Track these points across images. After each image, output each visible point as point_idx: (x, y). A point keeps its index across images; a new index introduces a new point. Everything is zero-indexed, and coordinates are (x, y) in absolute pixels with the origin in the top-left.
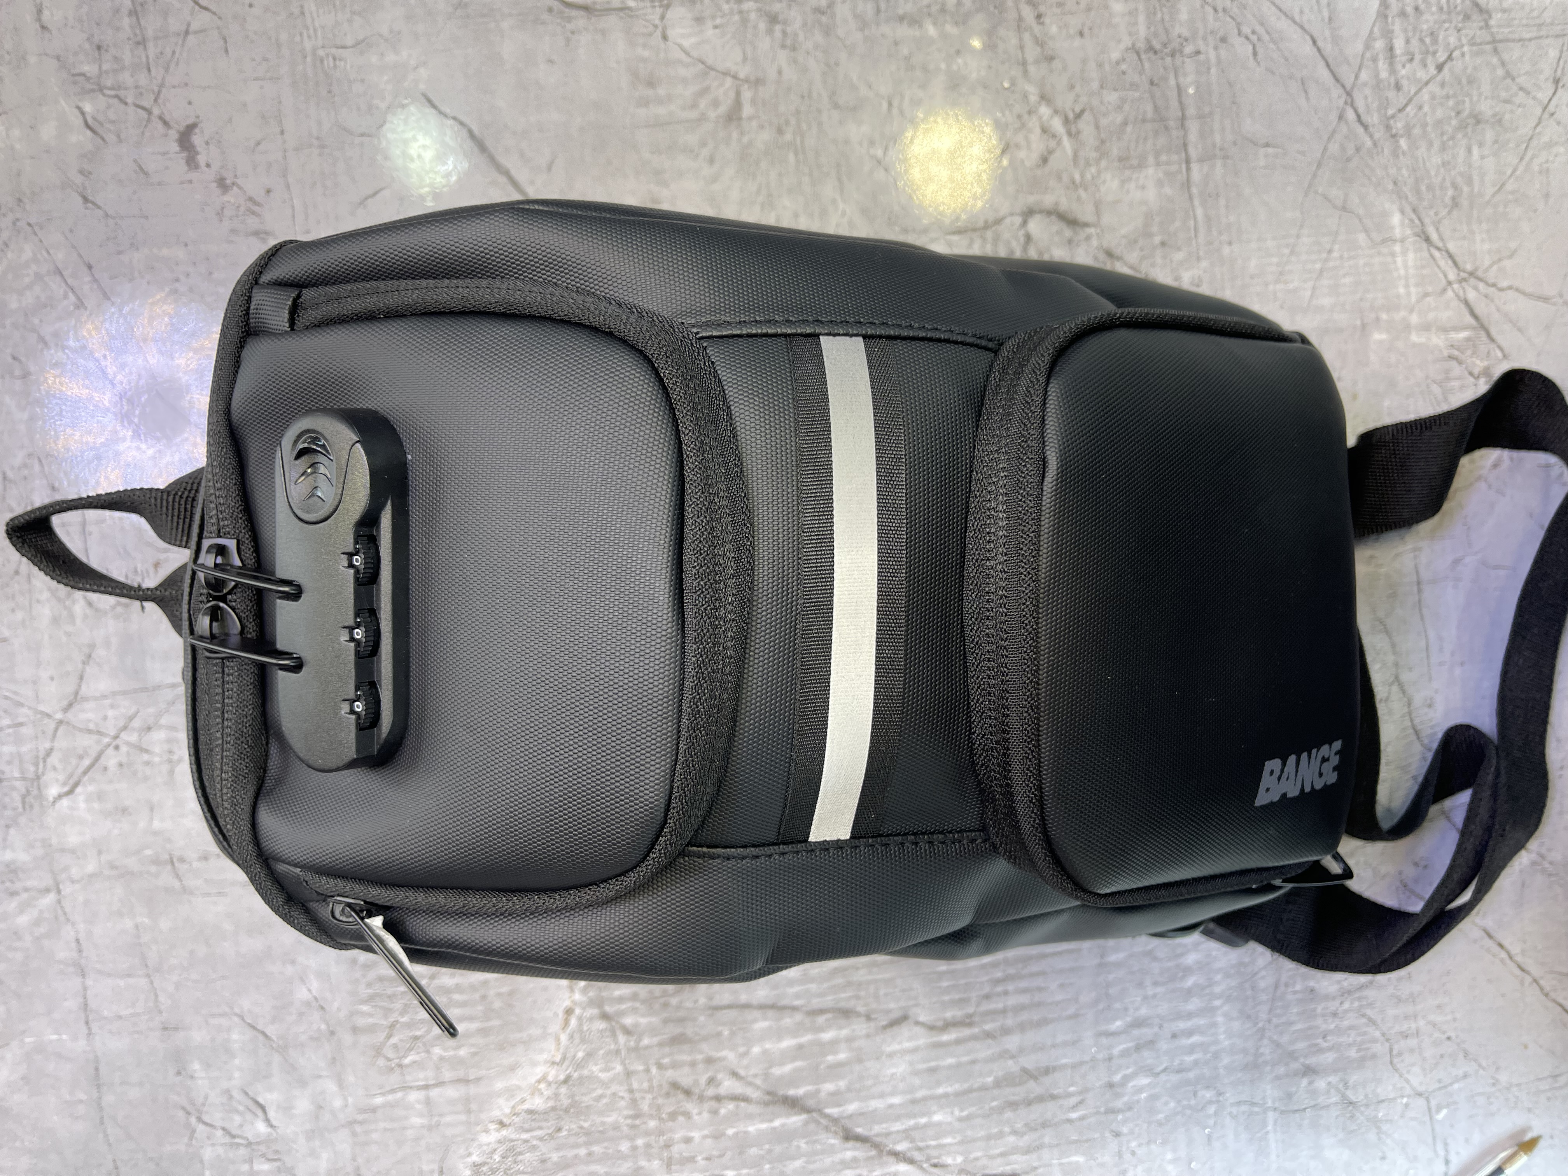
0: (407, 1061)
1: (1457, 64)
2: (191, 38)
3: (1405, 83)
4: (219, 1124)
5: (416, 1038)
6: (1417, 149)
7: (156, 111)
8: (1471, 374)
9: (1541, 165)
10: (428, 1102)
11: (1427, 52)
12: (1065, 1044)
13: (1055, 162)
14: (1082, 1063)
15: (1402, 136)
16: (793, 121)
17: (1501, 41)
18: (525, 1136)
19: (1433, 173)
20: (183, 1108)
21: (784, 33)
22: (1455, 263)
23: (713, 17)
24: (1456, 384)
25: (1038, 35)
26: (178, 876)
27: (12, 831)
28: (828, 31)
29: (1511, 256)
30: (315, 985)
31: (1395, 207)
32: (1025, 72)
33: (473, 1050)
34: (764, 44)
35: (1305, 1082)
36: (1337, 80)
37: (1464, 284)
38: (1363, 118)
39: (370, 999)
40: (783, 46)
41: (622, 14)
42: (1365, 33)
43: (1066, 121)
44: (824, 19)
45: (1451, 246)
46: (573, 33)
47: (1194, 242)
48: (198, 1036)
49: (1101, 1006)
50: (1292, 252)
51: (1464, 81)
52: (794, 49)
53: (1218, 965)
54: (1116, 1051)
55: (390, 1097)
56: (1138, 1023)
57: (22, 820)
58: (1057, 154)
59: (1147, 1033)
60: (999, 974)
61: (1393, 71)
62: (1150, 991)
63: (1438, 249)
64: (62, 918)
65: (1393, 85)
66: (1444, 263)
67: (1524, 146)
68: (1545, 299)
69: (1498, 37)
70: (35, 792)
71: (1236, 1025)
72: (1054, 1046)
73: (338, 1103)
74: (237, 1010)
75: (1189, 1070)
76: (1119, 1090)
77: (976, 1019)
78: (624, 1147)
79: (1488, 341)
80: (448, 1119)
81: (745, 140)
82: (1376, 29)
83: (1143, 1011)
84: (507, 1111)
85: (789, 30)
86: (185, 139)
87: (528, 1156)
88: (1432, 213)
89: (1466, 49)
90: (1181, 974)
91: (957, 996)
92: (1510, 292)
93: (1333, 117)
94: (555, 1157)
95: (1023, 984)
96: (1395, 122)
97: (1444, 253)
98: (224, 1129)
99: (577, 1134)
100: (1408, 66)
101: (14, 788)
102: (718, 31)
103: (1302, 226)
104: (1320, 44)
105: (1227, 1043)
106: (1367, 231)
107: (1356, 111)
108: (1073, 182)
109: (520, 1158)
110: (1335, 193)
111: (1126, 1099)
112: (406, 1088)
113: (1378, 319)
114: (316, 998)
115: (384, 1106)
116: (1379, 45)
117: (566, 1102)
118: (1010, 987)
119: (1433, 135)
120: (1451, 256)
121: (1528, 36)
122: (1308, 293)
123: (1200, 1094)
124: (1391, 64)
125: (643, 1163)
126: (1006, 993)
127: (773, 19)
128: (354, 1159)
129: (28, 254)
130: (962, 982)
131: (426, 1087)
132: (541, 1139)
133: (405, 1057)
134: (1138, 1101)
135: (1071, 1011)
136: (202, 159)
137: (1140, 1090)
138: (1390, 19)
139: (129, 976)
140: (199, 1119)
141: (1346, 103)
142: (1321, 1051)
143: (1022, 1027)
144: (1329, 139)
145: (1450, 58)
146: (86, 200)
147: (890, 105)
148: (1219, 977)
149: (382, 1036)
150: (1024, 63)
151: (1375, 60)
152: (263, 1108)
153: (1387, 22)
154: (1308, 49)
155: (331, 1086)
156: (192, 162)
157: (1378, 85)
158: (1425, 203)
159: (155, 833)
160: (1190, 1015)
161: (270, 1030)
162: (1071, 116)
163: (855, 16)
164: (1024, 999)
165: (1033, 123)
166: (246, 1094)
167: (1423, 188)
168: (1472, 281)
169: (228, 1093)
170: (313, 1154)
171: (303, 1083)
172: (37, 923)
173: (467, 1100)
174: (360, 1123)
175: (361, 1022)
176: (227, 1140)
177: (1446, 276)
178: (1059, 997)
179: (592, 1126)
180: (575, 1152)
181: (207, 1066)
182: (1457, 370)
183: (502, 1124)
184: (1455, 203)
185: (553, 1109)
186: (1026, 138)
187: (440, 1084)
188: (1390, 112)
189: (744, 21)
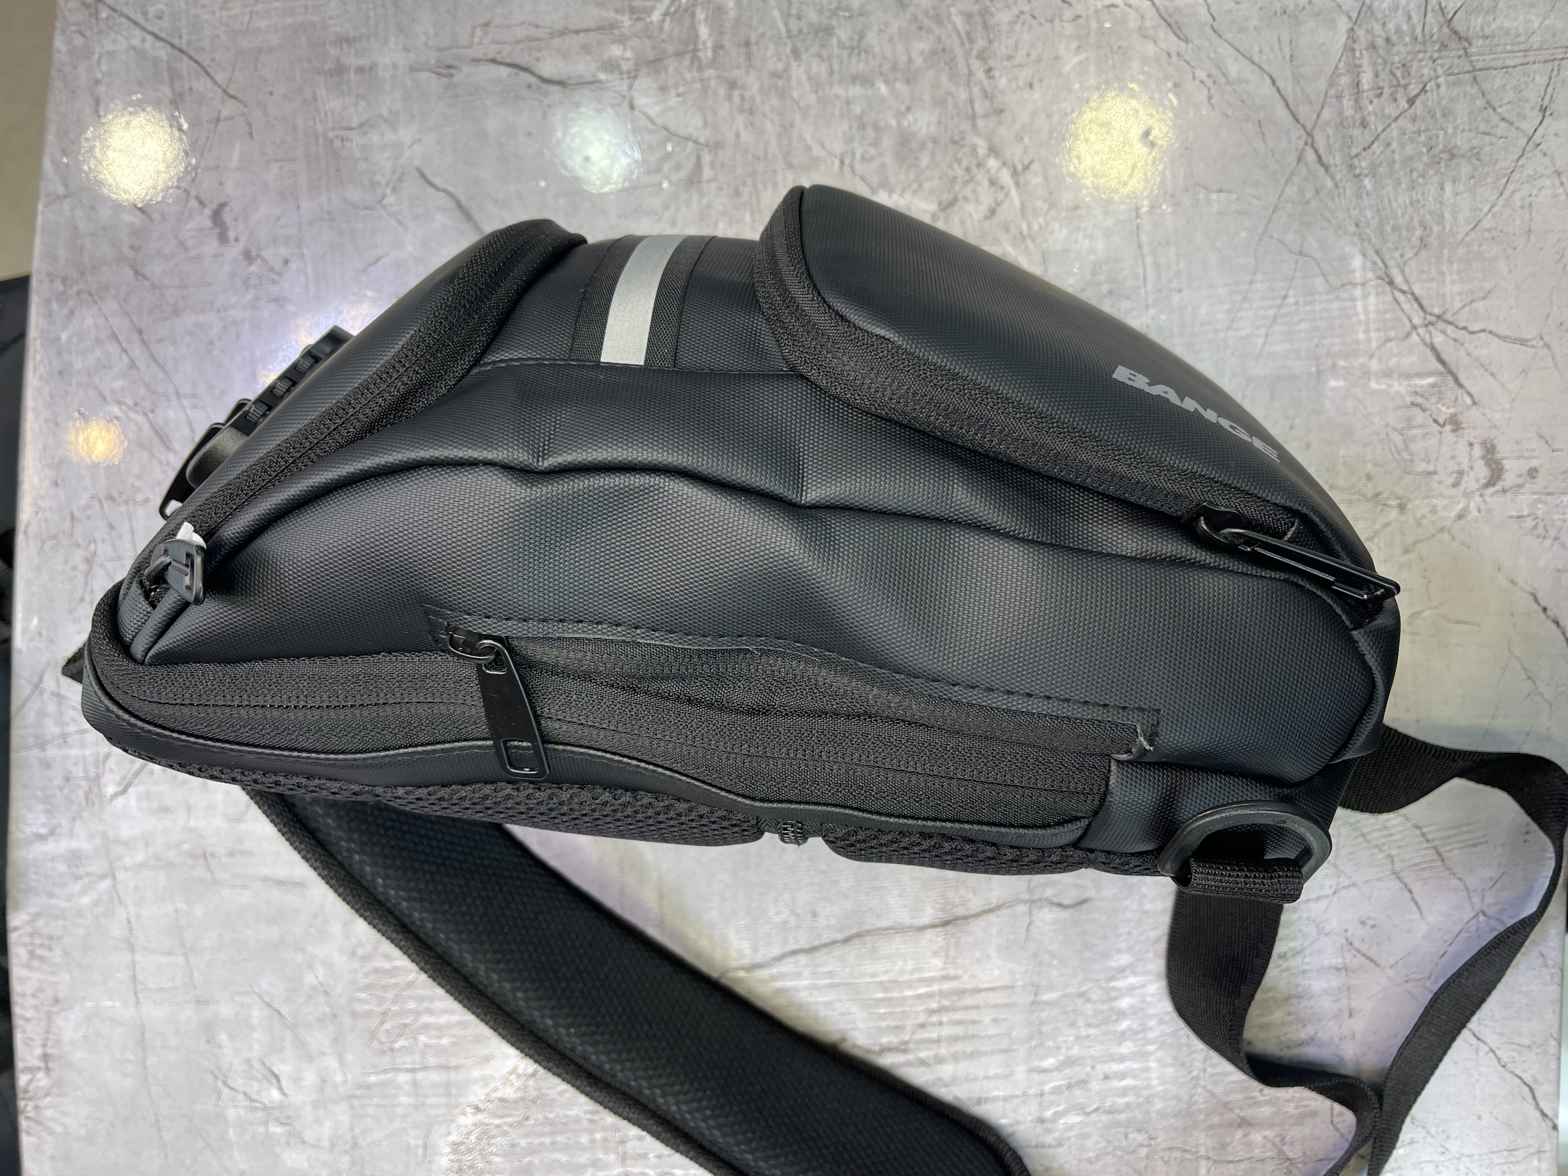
0: (397, 1045)
1: (1431, 97)
2: (221, 124)
3: (1372, 119)
4: (241, 1088)
5: (405, 1026)
6: (1383, 187)
7: (193, 192)
8: (1435, 421)
9: (1522, 199)
10: (415, 1084)
11: (1398, 86)
12: (996, 1077)
13: (1004, 213)
14: (1014, 1097)
15: (1366, 176)
16: (749, 181)
17: (1481, 70)
18: (497, 1121)
19: (1400, 214)
20: (212, 1073)
21: (743, 98)
22: (1421, 306)
23: (676, 86)
24: (1418, 432)
25: (988, 89)
26: (209, 869)
27: (77, 823)
28: (783, 94)
29: (1484, 298)
30: (321, 972)
31: (1356, 250)
32: (974, 126)
33: (453, 1040)
34: (724, 110)
35: (1239, 1134)
36: (1298, 121)
37: (1431, 328)
38: (1325, 159)
39: (367, 988)
40: (741, 111)
41: (593, 87)
42: (1329, 70)
43: (1015, 173)
44: (780, 83)
45: (1417, 289)
46: (549, 106)
47: (1142, 291)
48: (225, 1010)
49: (1034, 1043)
50: (1244, 299)
51: (1438, 115)
52: (751, 112)
53: (1152, 1011)
54: (1047, 1088)
55: (383, 1077)
56: (1070, 1062)
57: (86, 814)
58: (1005, 206)
59: (1078, 1072)
60: (934, 1005)
61: (1358, 108)
62: (1083, 1032)
63: (1403, 292)
64: (116, 901)
65: (1358, 123)
66: (1408, 305)
67: (1505, 179)
68: (1523, 342)
69: (1479, 65)
70: (95, 790)
71: (1170, 1071)
72: (986, 1078)
73: (339, 1078)
74: (257, 990)
75: (1121, 1112)
76: (1050, 1126)
77: (911, 1046)
78: (584, 1139)
79: (1456, 387)
80: (432, 1100)
81: (705, 201)
82: (1341, 65)
83: (1076, 1051)
84: (483, 1097)
85: (747, 94)
86: (216, 216)
87: (499, 1140)
88: (1397, 255)
89: (1442, 80)
90: (1114, 1018)
91: (893, 1023)
92: (1482, 334)
93: (1292, 158)
94: (523, 1142)
95: (958, 1016)
96: (1359, 161)
97: (1409, 296)
98: (245, 1093)
99: (542, 1124)
100: (1375, 101)
101: (79, 786)
102: (680, 99)
103: (1255, 273)
104: (1279, 83)
105: (1160, 1088)
106: (1324, 276)
107: (1316, 151)
108: (1021, 233)
109: (493, 1141)
110: (1289, 237)
111: (1056, 1135)
112: (396, 1070)
113: (1334, 366)
114: (322, 984)
115: (379, 1084)
116: (1345, 81)
117: (534, 1094)
118: (945, 1018)
119: (1401, 173)
120: (1416, 299)
121: (1512, 63)
122: (1261, 341)
123: (1131, 1136)
124: (1356, 101)
125: (601, 1156)
126: (941, 1023)
127: (732, 85)
128: (352, 1129)
129: (89, 322)
130: (898, 1010)
131: (413, 1070)
132: (511, 1125)
133: (396, 1041)
134: (1069, 1139)
135: (1005, 1044)
136: (231, 234)
137: (1070, 1128)
138: (1358, 54)
139: (170, 954)
140: (225, 1084)
141: (1306, 144)
142: (1259, 1104)
143: (956, 1058)
144: (1286, 183)
145: (1423, 90)
146: (136, 272)
147: (842, 163)
148: (1153, 1023)
149: (375, 1022)
150: (973, 117)
151: (1339, 97)
152: (277, 1077)
153: (1354, 56)
154: (1268, 89)
155: (332, 1062)
156: (223, 238)
157: (1342, 124)
158: (1390, 245)
159: (192, 831)
160: (1122, 1059)
161: (284, 1010)
162: (1019, 167)
163: (810, 78)
164: (958, 1030)
165: (981, 176)
166: (263, 1063)
167: (1388, 228)
168: (1440, 325)
169: (248, 1061)
170: (318, 1121)
171: (310, 1059)
172: (96, 903)
173: (448, 1085)
174: (358, 1097)
175: (359, 1007)
176: (248, 1103)
177: (1410, 321)
178: (992, 1032)
179: (556, 1117)
180: (542, 1139)
181: (232, 1037)
182: (1420, 417)
183: (478, 1109)
184: (1424, 243)
185: (523, 1099)
186: (974, 191)
187: (425, 1068)
188: (1354, 151)
189: (705, 88)
